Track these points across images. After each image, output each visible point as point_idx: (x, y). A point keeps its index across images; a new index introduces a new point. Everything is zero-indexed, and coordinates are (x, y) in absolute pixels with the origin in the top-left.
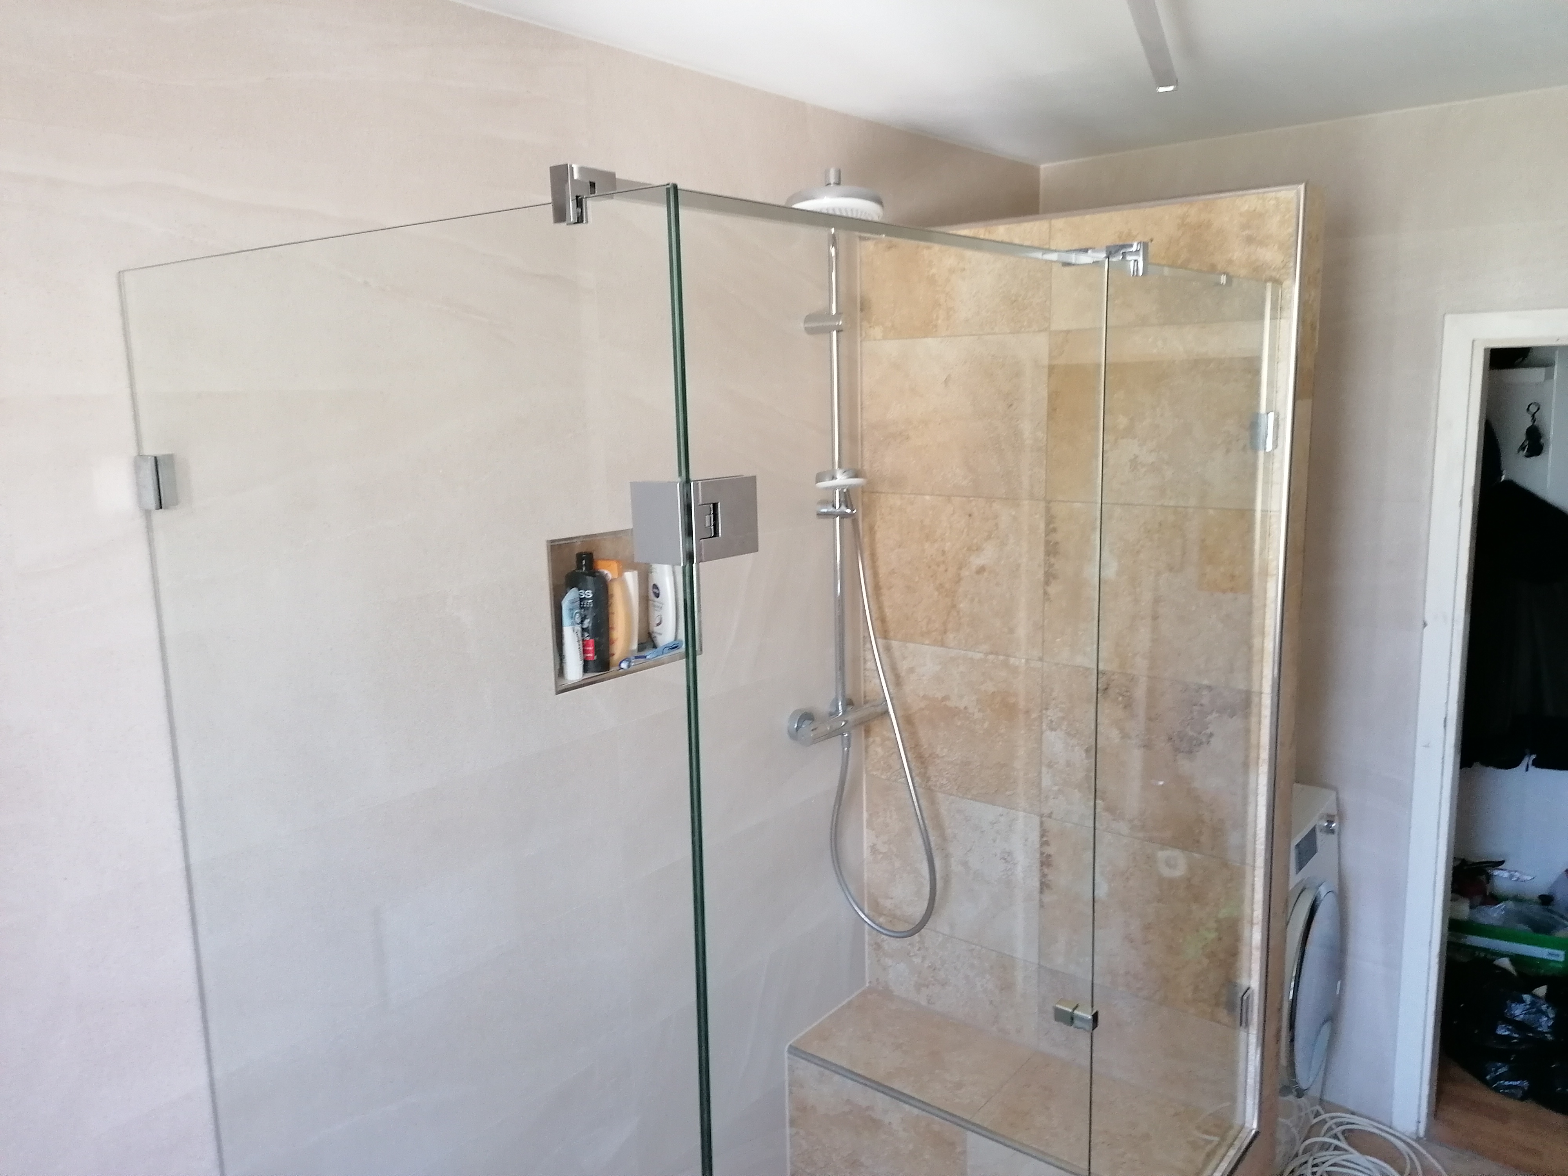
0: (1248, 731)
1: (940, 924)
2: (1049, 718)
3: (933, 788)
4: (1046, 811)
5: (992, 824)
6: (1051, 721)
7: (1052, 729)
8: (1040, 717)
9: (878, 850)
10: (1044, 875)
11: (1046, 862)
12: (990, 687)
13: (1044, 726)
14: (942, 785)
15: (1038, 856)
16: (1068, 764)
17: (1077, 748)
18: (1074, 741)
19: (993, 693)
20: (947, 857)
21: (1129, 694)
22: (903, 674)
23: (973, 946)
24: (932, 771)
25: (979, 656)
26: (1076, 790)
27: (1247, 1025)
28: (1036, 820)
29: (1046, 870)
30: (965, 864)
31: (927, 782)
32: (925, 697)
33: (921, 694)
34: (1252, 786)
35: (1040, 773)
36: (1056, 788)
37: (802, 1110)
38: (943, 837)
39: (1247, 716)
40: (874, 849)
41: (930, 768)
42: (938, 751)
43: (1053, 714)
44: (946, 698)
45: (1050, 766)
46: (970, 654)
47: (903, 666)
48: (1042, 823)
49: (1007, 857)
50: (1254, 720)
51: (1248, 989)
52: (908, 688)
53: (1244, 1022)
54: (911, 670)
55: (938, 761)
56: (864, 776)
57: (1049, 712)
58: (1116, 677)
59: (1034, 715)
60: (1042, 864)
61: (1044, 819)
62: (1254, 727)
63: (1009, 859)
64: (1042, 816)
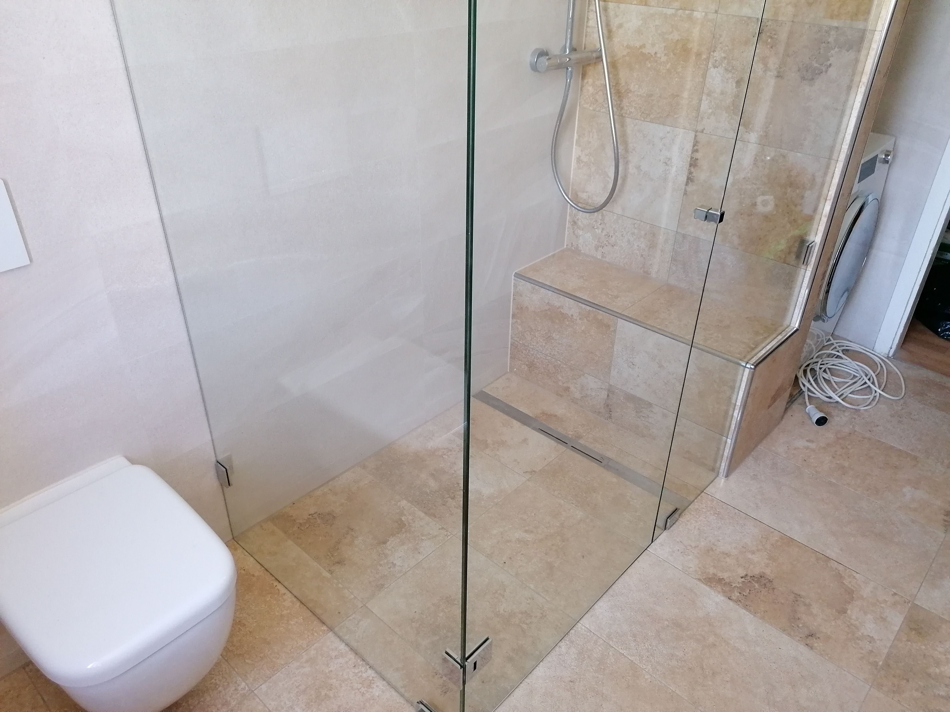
0: (857, 61)
1: (616, 208)
2: (715, 58)
3: (624, 115)
4: (700, 128)
5: (662, 139)
6: (716, 61)
7: (715, 67)
8: (708, 58)
9: (581, 160)
10: (690, 173)
11: (694, 163)
12: (676, 36)
13: (710, 65)
14: (631, 112)
15: (689, 159)
16: (722, 93)
17: (730, 81)
18: (730, 75)
19: (678, 40)
20: (627, 163)
21: (776, 37)
22: (614, 29)
23: (636, 221)
24: (625, 102)
25: (670, 12)
26: (724, 112)
27: (807, 265)
28: (692, 134)
29: (692, 170)
30: (638, 168)
31: (621, 111)
32: (628, 47)
33: (625, 44)
34: (850, 102)
35: (700, 100)
36: (710, 111)
37: (520, 309)
38: (626, 150)
39: (859, 51)
40: (579, 160)
41: (624, 100)
42: (632, 87)
43: (717, 55)
44: (643, 46)
45: (709, 95)
46: (665, 10)
47: (615, 23)
48: (696, 136)
49: (667, 162)
50: (864, 52)
51: (814, 241)
52: (616, 40)
53: (806, 262)
54: (620, 26)
55: (630, 95)
56: (578, 107)
57: (715, 54)
58: (770, 23)
59: (704, 56)
60: (691, 165)
61: (698, 134)
62: (862, 57)
63: (669, 163)
64: (696, 131)
